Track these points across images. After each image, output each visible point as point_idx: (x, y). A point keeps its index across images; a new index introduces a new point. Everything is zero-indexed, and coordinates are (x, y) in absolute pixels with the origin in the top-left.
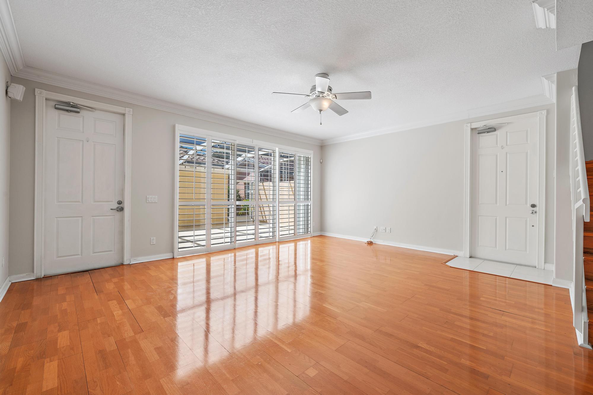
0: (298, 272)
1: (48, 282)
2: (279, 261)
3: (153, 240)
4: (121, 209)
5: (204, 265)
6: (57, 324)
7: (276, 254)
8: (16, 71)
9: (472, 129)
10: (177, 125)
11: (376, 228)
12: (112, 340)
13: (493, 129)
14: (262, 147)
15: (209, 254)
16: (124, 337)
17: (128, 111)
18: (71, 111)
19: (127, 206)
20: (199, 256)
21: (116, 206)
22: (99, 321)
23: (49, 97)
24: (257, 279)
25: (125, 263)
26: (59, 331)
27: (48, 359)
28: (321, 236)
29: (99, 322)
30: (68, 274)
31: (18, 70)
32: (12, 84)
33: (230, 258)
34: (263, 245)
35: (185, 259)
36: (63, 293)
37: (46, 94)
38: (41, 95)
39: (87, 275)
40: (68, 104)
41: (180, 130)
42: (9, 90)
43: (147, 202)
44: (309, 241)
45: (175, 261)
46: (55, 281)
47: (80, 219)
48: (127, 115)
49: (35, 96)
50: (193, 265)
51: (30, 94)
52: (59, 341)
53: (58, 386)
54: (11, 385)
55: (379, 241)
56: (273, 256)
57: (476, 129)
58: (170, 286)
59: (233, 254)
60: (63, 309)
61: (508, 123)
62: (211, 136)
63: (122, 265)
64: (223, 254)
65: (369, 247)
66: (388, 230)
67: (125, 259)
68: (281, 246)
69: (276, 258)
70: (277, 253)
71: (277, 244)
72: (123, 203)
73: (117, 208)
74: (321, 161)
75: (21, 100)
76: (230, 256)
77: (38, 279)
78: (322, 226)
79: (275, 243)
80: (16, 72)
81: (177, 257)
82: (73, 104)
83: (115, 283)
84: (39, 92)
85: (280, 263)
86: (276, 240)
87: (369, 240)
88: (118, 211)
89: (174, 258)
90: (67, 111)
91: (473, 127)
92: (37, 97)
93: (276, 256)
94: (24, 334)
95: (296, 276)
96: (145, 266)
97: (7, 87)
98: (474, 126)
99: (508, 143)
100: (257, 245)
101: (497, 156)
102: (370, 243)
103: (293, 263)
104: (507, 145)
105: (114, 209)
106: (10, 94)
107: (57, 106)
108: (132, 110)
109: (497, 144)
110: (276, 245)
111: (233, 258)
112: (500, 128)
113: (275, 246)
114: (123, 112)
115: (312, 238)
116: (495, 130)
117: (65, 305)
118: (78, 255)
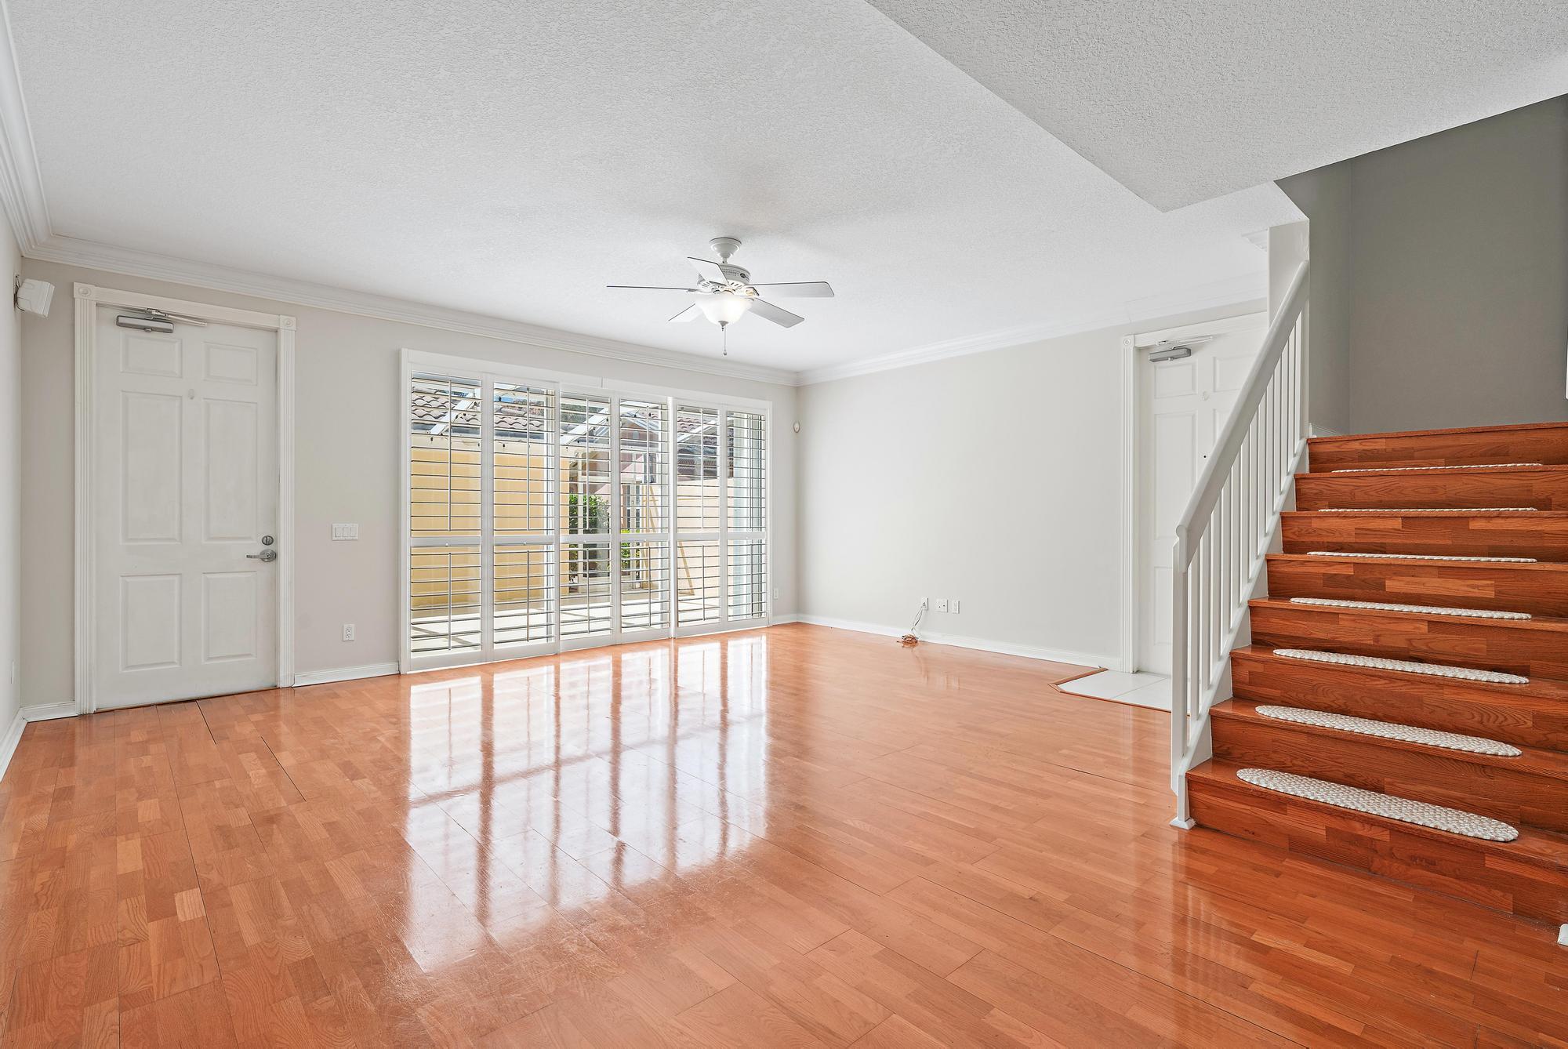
0: (730, 716)
1: (108, 720)
2: (677, 688)
3: (349, 630)
4: (273, 557)
5: (477, 694)
6: (133, 790)
7: (670, 671)
8: (33, 247)
9: (1140, 350)
10: (404, 351)
11: (926, 604)
12: (243, 812)
13: (1182, 352)
14: (625, 397)
15: (488, 665)
16: (266, 809)
17: (286, 324)
18: (153, 329)
19: (284, 548)
20: (463, 672)
21: (259, 548)
22: (218, 784)
23: (103, 300)
24: (616, 732)
25: (281, 685)
26: (139, 799)
27: (123, 837)
28: (797, 625)
29: (217, 787)
30: (150, 706)
31: (36, 245)
32: (28, 280)
33: (545, 676)
34: (633, 647)
35: (427, 677)
36: (141, 740)
37: (96, 293)
38: (86, 296)
39: (193, 706)
40: (146, 314)
41: (412, 362)
42: (19, 295)
43: (334, 538)
44: (764, 638)
45: (403, 681)
46: (123, 718)
47: (176, 578)
48: (282, 333)
49: (74, 299)
50: (448, 691)
51: (65, 299)
52: (140, 812)
53: (144, 869)
54: (63, 867)
55: (934, 637)
56: (661, 673)
57: (1147, 348)
58: (378, 727)
59: (552, 668)
60: (143, 766)
61: (1215, 337)
62: (490, 373)
63: (276, 688)
64: (523, 668)
65: (908, 651)
66: (953, 608)
67: (282, 674)
68: (682, 650)
69: (670, 679)
70: (673, 669)
71: (672, 643)
72: (277, 542)
73: (263, 553)
74: (797, 426)
75: (46, 314)
76: (545, 672)
77: (83, 716)
78: (799, 599)
79: (667, 642)
80: (31, 248)
81: (408, 673)
82: (159, 314)
83: (256, 724)
84: (81, 290)
85: (680, 693)
86: (669, 632)
87: (908, 632)
88: (263, 560)
89: (400, 674)
90: (145, 328)
91: (1140, 345)
92: (77, 302)
93: (670, 675)
94: (72, 803)
95: (724, 726)
96: (330, 691)
97: (17, 289)
98: (1144, 341)
99: (1217, 386)
100: (615, 646)
101: (1193, 417)
102: (910, 641)
103: (718, 695)
104: (1215, 391)
105: (255, 557)
106: (22, 303)
107: (121, 320)
108: (294, 319)
109: (1193, 388)
110: (669, 646)
111: (552, 676)
112: (1201, 346)
113: (666, 651)
114: (274, 326)
115: (772, 631)
116: (1189, 352)
117: (147, 761)
118: (173, 663)
